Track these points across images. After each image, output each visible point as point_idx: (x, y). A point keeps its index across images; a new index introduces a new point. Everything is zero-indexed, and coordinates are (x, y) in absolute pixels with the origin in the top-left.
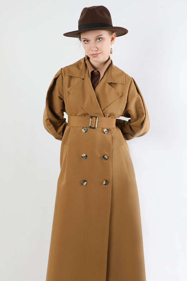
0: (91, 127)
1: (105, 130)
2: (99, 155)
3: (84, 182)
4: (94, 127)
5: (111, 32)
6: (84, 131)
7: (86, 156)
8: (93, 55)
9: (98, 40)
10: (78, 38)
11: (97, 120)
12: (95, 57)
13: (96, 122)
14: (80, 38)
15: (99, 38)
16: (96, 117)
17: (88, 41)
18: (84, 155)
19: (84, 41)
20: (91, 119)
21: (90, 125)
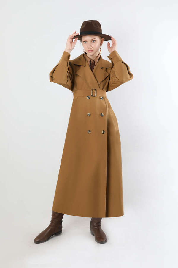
0: (92, 96)
1: (101, 98)
2: (98, 113)
3: (89, 132)
4: (94, 95)
5: (101, 38)
6: (88, 98)
7: (90, 114)
8: (89, 51)
9: (93, 42)
10: (80, 40)
11: (96, 91)
12: (90, 52)
13: (95, 92)
14: (81, 40)
15: (94, 41)
16: (95, 90)
17: (86, 42)
18: (89, 114)
19: (84, 42)
20: (92, 91)
21: (92, 94)
